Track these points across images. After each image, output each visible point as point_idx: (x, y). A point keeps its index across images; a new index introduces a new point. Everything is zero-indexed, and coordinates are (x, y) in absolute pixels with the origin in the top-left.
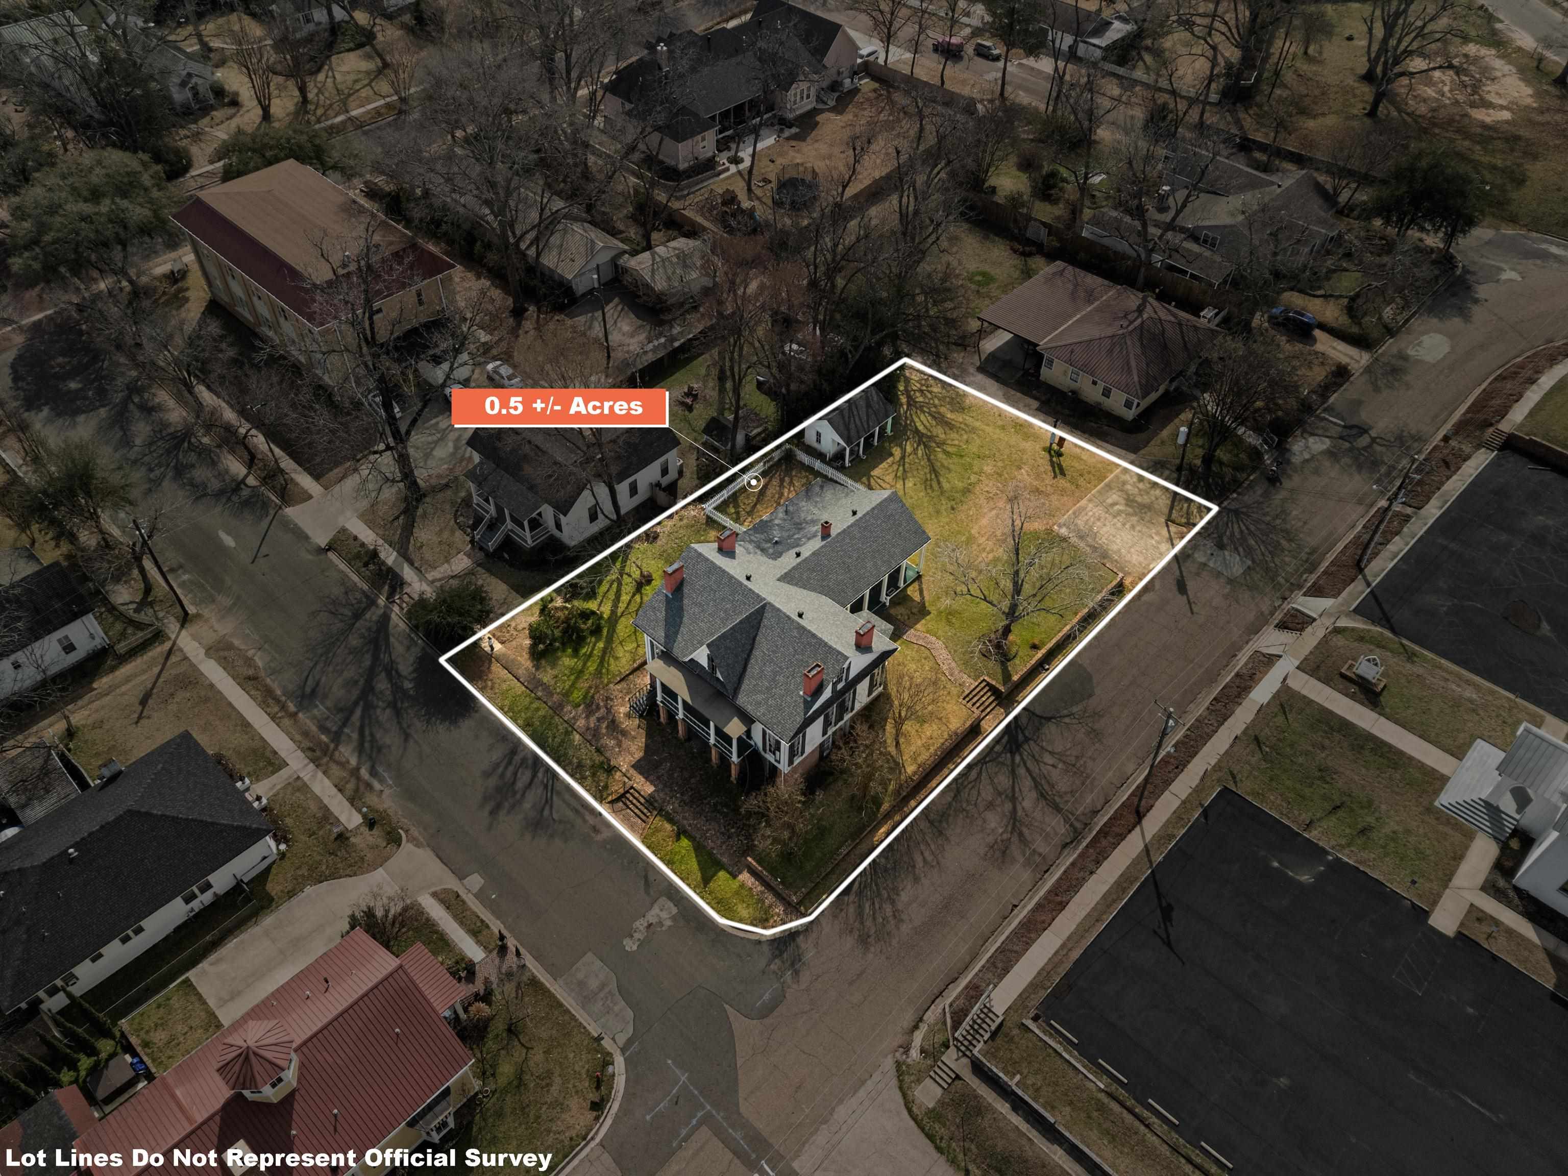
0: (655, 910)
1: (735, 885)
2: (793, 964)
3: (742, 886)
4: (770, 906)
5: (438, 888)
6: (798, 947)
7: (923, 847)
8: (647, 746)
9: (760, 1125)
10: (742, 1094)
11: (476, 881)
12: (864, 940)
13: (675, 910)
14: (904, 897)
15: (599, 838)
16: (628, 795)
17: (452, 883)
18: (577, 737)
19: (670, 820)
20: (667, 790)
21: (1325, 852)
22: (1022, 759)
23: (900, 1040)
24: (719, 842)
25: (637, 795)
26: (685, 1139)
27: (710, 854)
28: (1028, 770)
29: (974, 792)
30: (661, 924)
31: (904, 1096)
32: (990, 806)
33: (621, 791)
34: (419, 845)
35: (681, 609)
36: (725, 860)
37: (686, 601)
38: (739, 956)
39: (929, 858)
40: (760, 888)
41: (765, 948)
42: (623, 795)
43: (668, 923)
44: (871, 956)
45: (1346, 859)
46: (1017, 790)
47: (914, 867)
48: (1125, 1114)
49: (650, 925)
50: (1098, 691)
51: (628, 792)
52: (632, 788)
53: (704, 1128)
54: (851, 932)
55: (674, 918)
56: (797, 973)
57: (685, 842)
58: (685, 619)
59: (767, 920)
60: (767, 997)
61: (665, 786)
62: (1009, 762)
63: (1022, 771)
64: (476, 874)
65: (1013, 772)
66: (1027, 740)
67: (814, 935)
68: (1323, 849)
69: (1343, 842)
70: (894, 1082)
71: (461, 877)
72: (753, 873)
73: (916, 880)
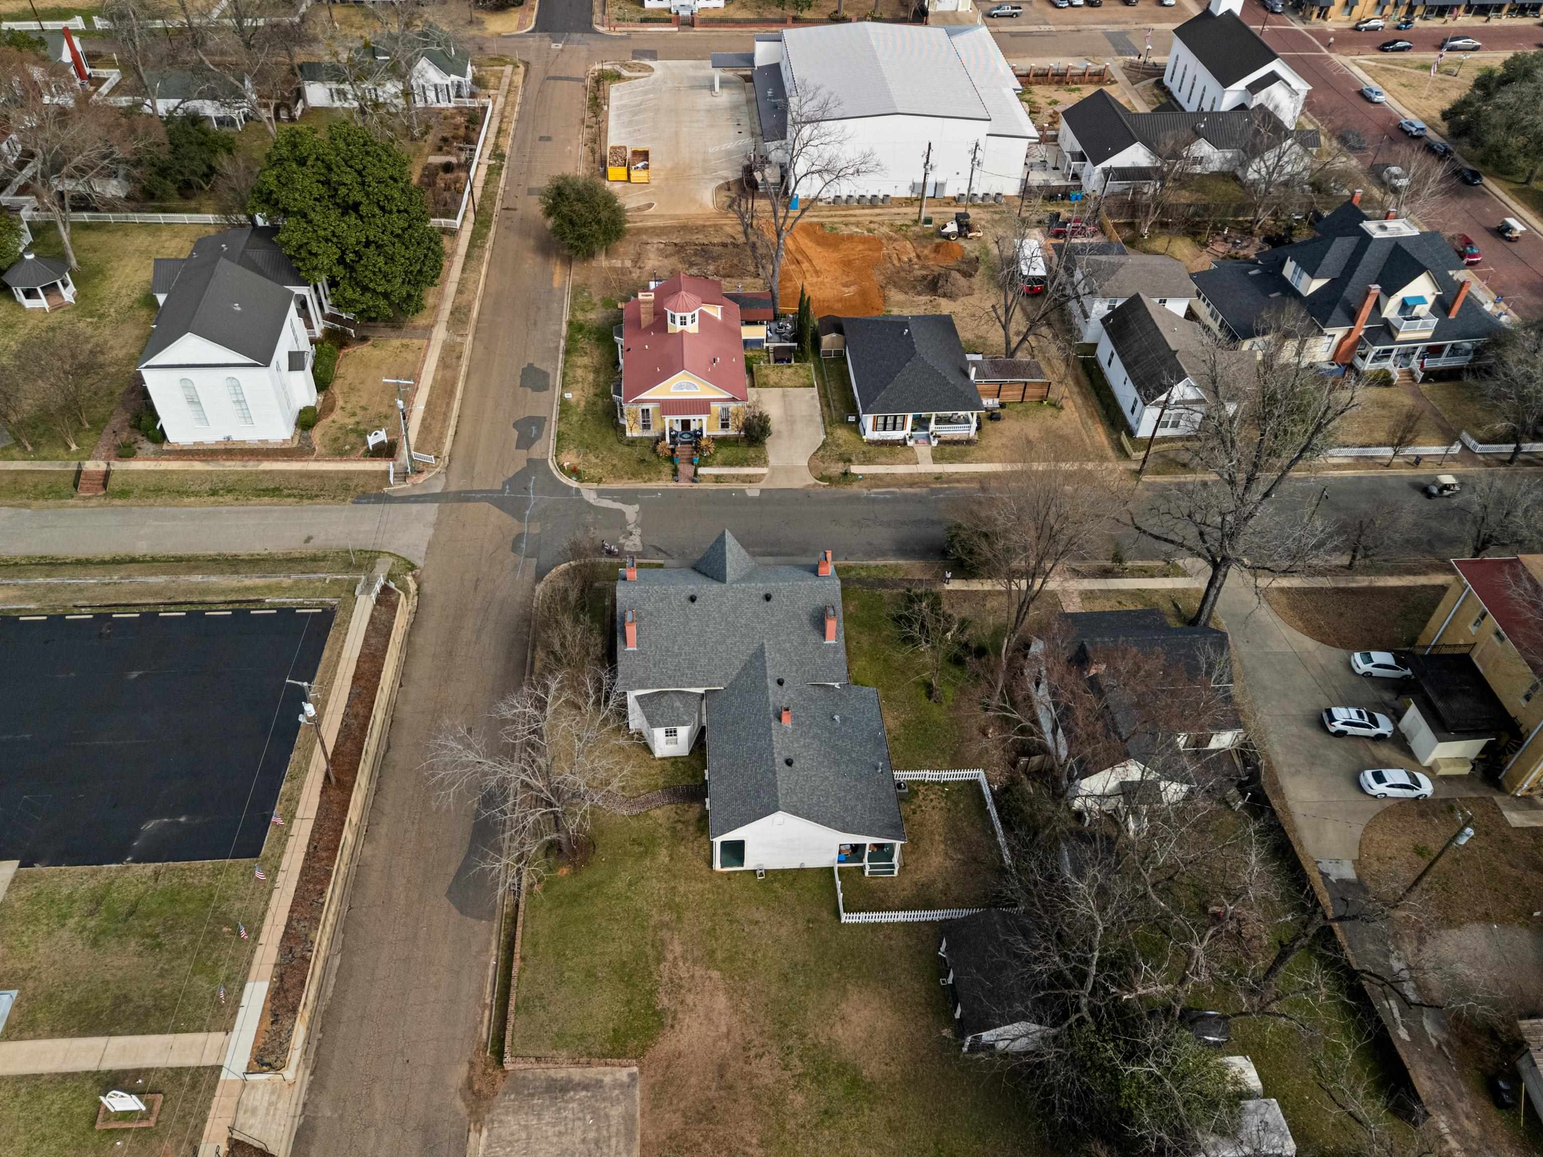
5: (765, 479)
9: (471, 505)
10: (494, 508)
11: (753, 493)
17: (763, 485)
23: (425, 578)
30: (626, 539)
31: (397, 556)
34: (808, 486)
45: (113, 866)
64: (759, 496)
68: (139, 861)
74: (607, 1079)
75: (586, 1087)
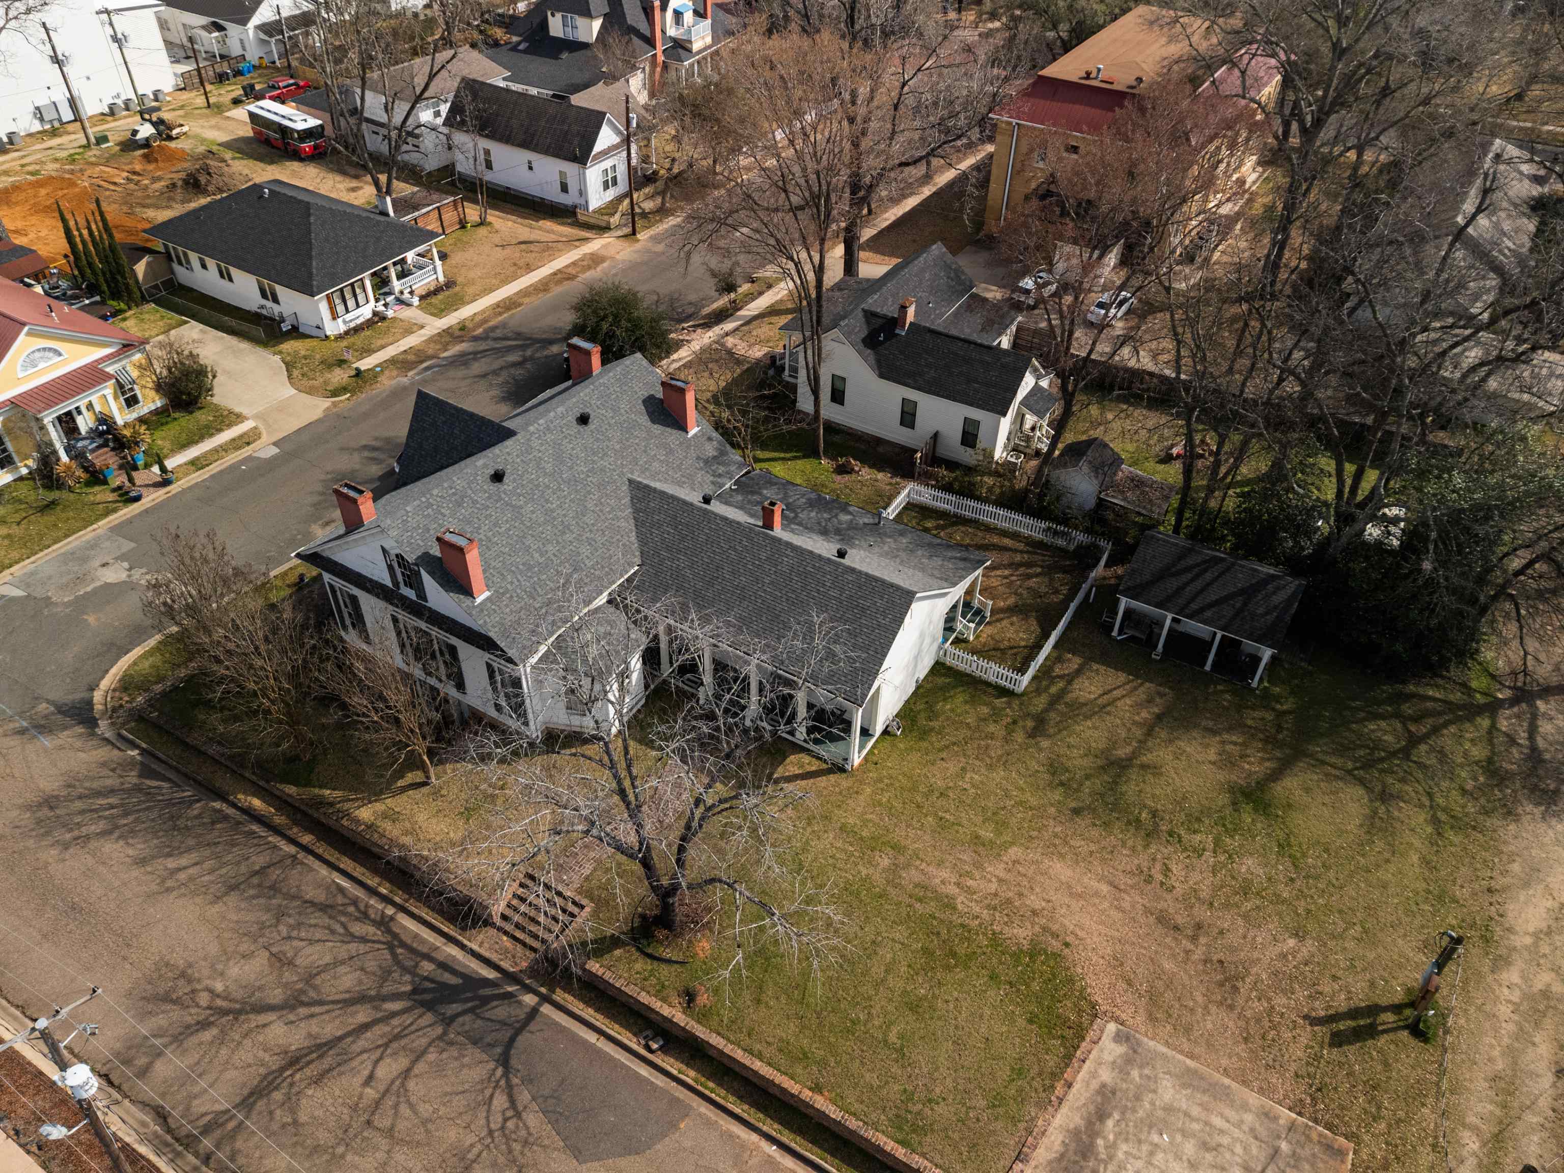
4: (148, 690)
5: (263, 430)
11: (269, 453)
17: (269, 438)
22: (394, 1014)
28: (365, 1027)
32: (280, 961)
34: (328, 409)
46: (317, 1009)
56: (22, 732)
62: (388, 988)
63: (362, 1015)
64: (279, 451)
65: (361, 999)
66: (448, 1021)
71: (276, 443)
74: (1106, 1076)
75: (1101, 1115)
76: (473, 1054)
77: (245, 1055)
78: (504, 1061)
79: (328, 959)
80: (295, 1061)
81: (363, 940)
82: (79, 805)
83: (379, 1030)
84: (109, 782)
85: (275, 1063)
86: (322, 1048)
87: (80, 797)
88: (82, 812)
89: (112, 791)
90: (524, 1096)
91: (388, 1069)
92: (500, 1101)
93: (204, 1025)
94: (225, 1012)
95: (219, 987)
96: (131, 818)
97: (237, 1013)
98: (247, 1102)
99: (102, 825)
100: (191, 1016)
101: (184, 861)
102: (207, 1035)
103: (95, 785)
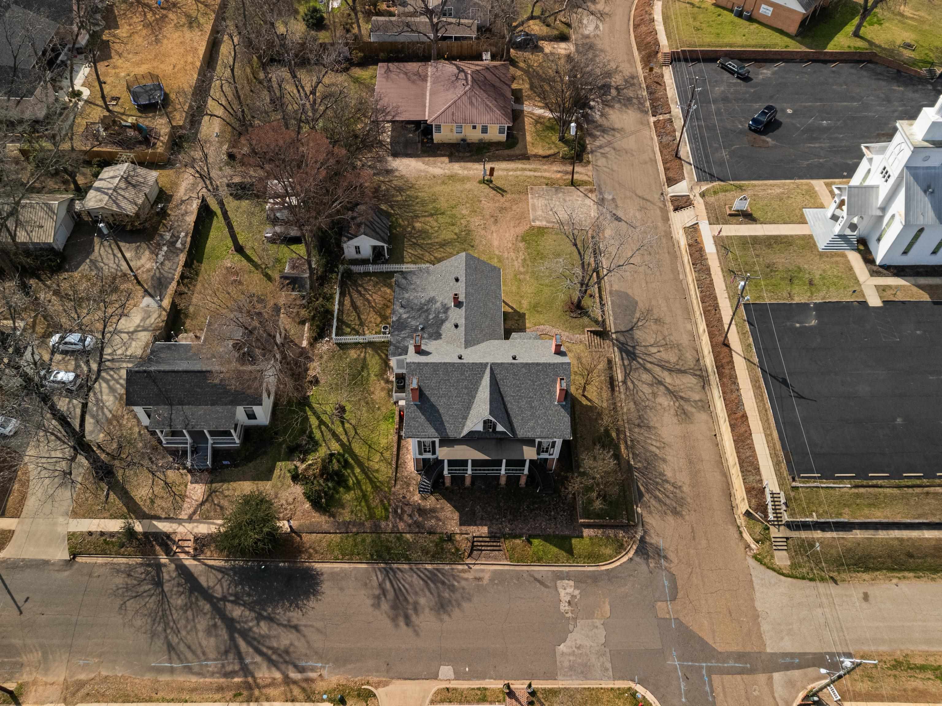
0: (562, 593)
1: (587, 541)
2: (659, 555)
3: (591, 538)
4: (616, 536)
5: (430, 697)
6: (651, 544)
7: (649, 441)
8: (455, 507)
9: (734, 648)
10: (711, 642)
11: (446, 671)
12: (675, 513)
13: (572, 583)
14: (669, 474)
15: (485, 581)
16: (475, 544)
17: (434, 686)
18: (408, 536)
19: (516, 537)
20: (494, 521)
21: (807, 305)
22: (642, 359)
23: (742, 546)
24: (553, 526)
25: (481, 539)
26: (712, 691)
27: (556, 536)
28: (651, 363)
29: (640, 394)
30: (573, 597)
31: (774, 570)
32: (654, 395)
33: (469, 544)
34: (386, 684)
35: (433, 406)
36: (567, 533)
37: (432, 399)
38: (630, 576)
39: (658, 444)
40: (600, 531)
41: (637, 559)
42: (473, 546)
43: (577, 592)
44: (687, 517)
45: (818, 301)
46: (657, 377)
47: (656, 455)
48: (868, 489)
49: (569, 602)
50: (637, 298)
51: (474, 542)
52: (474, 537)
53: (714, 677)
54: (666, 513)
55: (576, 587)
56: (665, 558)
57: (536, 542)
58: (442, 411)
59: (622, 545)
60: (666, 583)
61: (491, 521)
62: (638, 366)
63: (649, 366)
64: (442, 667)
65: (645, 369)
66: (634, 347)
67: (652, 531)
68: (805, 304)
69: (809, 294)
70: (762, 568)
71: (435, 677)
72: (588, 526)
73: (664, 460)
76: (636, 337)
77: (678, 382)
78: (632, 329)
79: (644, 386)
80: (670, 370)
81: (633, 382)
82: (668, 501)
83: (649, 360)
84: (653, 502)
85: (674, 375)
86: (662, 367)
87: (665, 504)
88: (668, 497)
89: (656, 497)
90: (635, 320)
91: (654, 350)
92: (640, 324)
93: (682, 398)
94: (675, 396)
95: (672, 403)
96: (658, 480)
97: (672, 393)
98: (684, 372)
99: (667, 486)
100: (682, 402)
101: (654, 449)
102: (682, 394)
103: (657, 505)
